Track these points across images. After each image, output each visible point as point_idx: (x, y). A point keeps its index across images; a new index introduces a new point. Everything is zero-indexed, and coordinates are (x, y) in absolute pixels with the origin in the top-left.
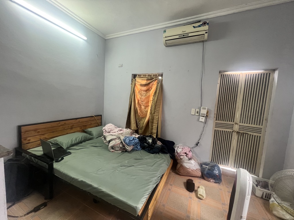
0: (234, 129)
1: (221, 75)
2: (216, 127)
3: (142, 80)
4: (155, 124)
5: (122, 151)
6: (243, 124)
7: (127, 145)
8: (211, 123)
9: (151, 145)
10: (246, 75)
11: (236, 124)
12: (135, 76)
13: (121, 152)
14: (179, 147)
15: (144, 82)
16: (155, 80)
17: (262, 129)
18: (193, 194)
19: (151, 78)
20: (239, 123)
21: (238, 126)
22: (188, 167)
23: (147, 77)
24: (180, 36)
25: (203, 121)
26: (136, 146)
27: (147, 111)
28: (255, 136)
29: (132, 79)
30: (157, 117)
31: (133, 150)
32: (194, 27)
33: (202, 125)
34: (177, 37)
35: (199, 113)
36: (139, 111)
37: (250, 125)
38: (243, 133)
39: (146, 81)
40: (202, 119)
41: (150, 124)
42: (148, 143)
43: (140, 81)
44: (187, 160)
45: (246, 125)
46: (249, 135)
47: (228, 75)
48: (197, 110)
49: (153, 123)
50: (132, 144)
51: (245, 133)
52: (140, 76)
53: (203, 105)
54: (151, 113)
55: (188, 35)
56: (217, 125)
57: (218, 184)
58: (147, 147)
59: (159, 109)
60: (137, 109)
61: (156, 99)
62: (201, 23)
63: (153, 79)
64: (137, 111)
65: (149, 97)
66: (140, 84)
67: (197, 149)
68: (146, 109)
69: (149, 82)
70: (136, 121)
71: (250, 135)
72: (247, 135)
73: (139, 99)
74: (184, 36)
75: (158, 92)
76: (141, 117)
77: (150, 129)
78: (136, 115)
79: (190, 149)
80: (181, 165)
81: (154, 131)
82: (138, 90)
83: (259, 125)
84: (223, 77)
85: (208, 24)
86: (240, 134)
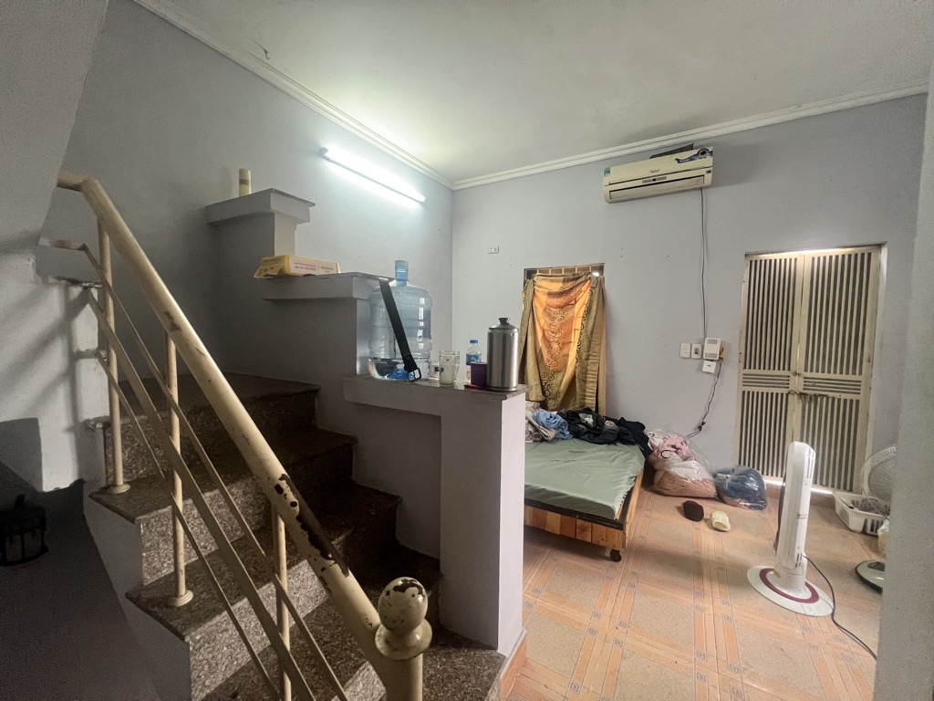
0: (792, 387)
1: (751, 262)
2: (746, 383)
3: (552, 281)
4: (591, 384)
5: (534, 441)
6: (814, 375)
7: (544, 426)
8: (733, 373)
9: (595, 428)
10: (813, 259)
11: (796, 374)
12: (530, 274)
13: (531, 441)
14: (656, 436)
15: (556, 287)
16: (586, 281)
17: (862, 384)
18: (702, 525)
19: (574, 277)
20: (802, 372)
21: (802, 380)
22: (684, 476)
23: (563, 273)
24: (646, 182)
25: (713, 371)
26: (560, 430)
27: (568, 355)
28: (845, 401)
29: (525, 282)
30: (596, 368)
31: (556, 439)
32: (678, 161)
33: (711, 380)
34: (639, 183)
35: (700, 352)
36: (546, 355)
37: (832, 376)
38: (815, 395)
39: (561, 284)
40: (710, 367)
41: (577, 385)
42: (586, 424)
43: (545, 285)
44: (678, 461)
45: (820, 375)
46: (830, 400)
47: (768, 262)
48: (694, 346)
49: (585, 381)
50: (553, 426)
51: (820, 395)
52: (544, 272)
53: (708, 334)
54: (579, 359)
55: (665, 178)
56: (747, 380)
57: (758, 511)
58: (586, 433)
59: (600, 349)
60: (540, 351)
61: (590, 325)
62: (695, 152)
63: (577, 279)
64: (542, 356)
65: (571, 321)
66: (547, 291)
67: (700, 440)
68: (565, 351)
69: (570, 285)
70: (541, 380)
71: (833, 399)
72: (825, 399)
73: (546, 328)
74: (654, 180)
75: (594, 308)
76: (552, 369)
77: (578, 397)
78: (540, 365)
79: (682, 439)
80: (666, 472)
81: (589, 402)
82: (541, 306)
83: (854, 373)
84: (754, 265)
85: (711, 153)
86: (808, 397)
